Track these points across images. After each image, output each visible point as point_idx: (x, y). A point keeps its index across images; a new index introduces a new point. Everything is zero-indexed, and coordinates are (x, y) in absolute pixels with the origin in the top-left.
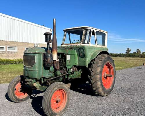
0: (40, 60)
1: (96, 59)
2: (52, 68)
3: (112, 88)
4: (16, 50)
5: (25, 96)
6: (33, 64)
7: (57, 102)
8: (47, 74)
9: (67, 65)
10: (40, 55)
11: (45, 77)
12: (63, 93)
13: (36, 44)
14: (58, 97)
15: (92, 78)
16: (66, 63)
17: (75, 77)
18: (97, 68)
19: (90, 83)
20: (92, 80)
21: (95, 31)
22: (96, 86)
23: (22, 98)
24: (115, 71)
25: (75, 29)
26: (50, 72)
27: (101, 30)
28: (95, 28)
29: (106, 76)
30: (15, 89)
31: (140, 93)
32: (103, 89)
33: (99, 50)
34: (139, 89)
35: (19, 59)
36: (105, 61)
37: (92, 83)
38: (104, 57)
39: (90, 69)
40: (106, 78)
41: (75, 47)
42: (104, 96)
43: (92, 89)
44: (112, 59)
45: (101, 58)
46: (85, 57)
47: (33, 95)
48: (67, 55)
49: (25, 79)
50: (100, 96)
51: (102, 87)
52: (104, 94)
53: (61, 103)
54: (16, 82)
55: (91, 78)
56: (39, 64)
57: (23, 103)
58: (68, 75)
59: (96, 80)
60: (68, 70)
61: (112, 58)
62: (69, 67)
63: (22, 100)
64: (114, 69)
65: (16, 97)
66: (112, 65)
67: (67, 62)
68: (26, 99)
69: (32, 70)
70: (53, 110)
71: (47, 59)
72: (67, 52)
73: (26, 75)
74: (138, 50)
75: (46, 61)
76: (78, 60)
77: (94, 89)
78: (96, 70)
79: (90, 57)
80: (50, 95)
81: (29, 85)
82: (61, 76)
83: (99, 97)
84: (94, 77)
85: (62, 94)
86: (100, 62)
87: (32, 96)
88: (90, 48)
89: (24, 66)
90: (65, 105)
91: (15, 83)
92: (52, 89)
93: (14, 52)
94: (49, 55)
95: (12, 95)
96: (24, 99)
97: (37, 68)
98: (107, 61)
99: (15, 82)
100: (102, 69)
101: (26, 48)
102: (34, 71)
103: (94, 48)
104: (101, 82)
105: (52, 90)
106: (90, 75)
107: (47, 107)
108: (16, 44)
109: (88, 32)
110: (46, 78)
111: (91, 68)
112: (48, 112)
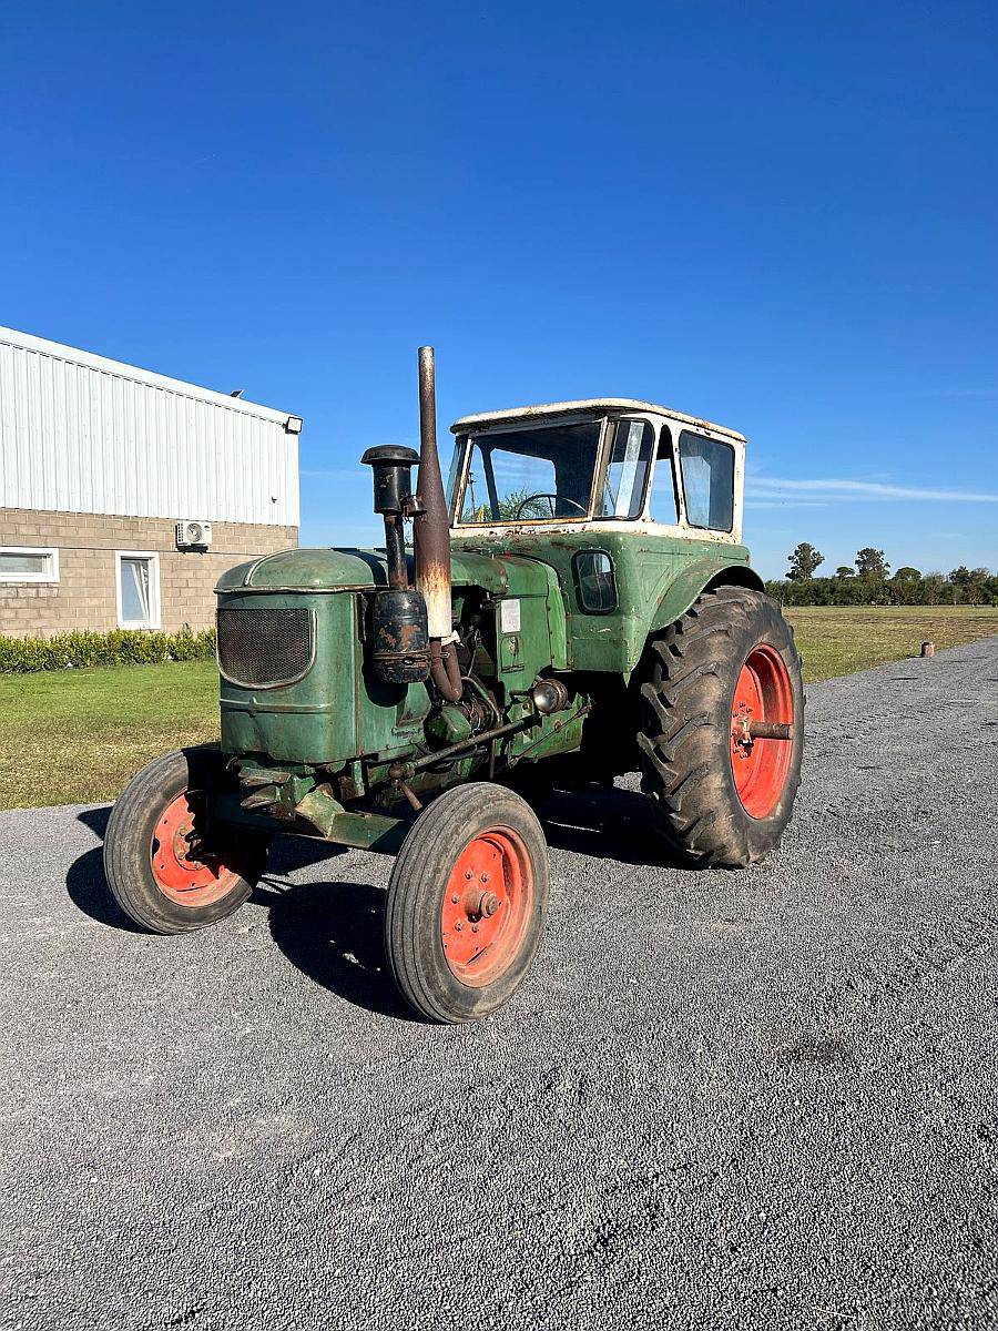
0: (344, 636)
1: (688, 623)
2: (416, 694)
3: (787, 816)
4: (51, 573)
5: (221, 887)
6: (301, 670)
7: (474, 915)
8: (388, 733)
9: (507, 670)
10: (343, 606)
11: (375, 756)
12: (506, 856)
13: (192, 526)
14: (475, 882)
15: (671, 751)
16: (495, 661)
17: (549, 748)
18: (697, 681)
19: (653, 780)
20: (666, 760)
21: (676, 430)
22: (693, 803)
23: (203, 903)
24: (803, 700)
25: (543, 415)
26: (404, 718)
27: (712, 426)
28: (673, 414)
29: (748, 735)
30: (156, 844)
31: (961, 837)
32: (740, 822)
33: (700, 559)
34: (948, 810)
35: (76, 637)
36: (749, 636)
37: (670, 783)
38: (741, 605)
39: (648, 690)
40: (748, 747)
41: (546, 541)
42: (740, 867)
43: (668, 825)
44: (781, 622)
45: (718, 614)
46: (620, 612)
47: (265, 880)
48: (504, 603)
49: (238, 769)
50: (717, 866)
51: (735, 809)
52: (745, 852)
53: (494, 925)
54: (159, 796)
55: (658, 751)
56: (339, 664)
57: (211, 932)
58: (508, 736)
59: (692, 764)
60: (508, 701)
61: (785, 611)
62: (514, 683)
63: (203, 916)
64: (796, 690)
65: (162, 900)
66: (783, 656)
67: (505, 649)
68: (227, 907)
69: (292, 711)
70: (456, 972)
71: (394, 630)
72: (503, 580)
73: (247, 742)
74: (866, 552)
75: (387, 646)
76: (571, 632)
77: (681, 821)
78: (697, 699)
79: (653, 611)
80: (437, 871)
81: (273, 809)
82: (472, 741)
83: (710, 876)
84: (685, 745)
85: (499, 859)
86: (720, 638)
87: (260, 885)
88: (651, 546)
89: (224, 683)
90: (522, 937)
91: (154, 803)
92: (448, 830)
93: (37, 586)
94: (407, 605)
95: (141, 884)
96: (214, 905)
97: (322, 693)
98: (760, 633)
99: (151, 793)
100: (731, 690)
101: (119, 554)
102: (307, 712)
103: (675, 548)
104: (728, 776)
105: (448, 840)
106: (655, 729)
107: (423, 956)
108: (43, 531)
109: (634, 441)
110: (382, 758)
111: (658, 688)
112: (430, 985)
